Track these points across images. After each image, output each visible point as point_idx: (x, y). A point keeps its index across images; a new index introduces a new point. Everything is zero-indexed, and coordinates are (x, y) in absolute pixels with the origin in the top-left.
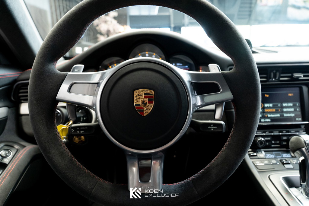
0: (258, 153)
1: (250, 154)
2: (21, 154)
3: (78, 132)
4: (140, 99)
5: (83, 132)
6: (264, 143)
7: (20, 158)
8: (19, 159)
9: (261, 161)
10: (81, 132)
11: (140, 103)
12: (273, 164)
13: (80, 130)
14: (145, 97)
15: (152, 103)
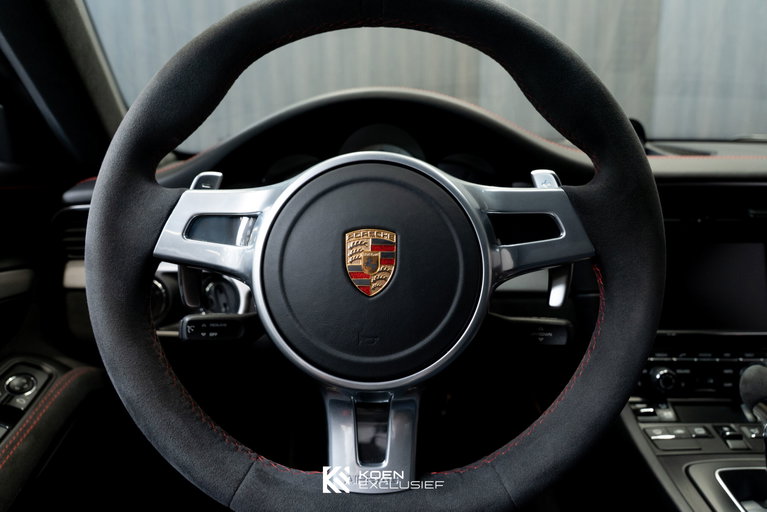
0: (660, 408)
1: (639, 410)
2: (58, 389)
3: (203, 334)
4: (361, 255)
5: (216, 334)
6: (673, 381)
7: (56, 396)
8: (53, 400)
9: (666, 428)
10: (212, 334)
11: (361, 263)
12: (699, 437)
13: (209, 330)
14: (374, 248)
15: (390, 263)
